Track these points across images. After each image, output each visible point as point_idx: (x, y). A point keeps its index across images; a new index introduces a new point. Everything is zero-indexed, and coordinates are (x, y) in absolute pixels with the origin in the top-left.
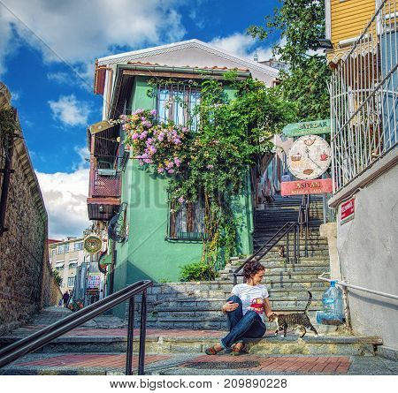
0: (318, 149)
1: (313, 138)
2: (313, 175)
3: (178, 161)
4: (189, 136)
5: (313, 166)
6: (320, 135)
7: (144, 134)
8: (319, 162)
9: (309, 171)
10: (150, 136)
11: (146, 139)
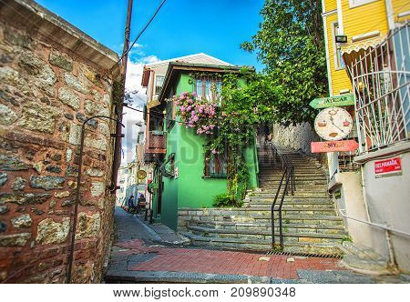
0: (341, 118)
1: (336, 109)
2: (338, 137)
3: (212, 126)
4: (217, 109)
5: (337, 131)
6: (342, 107)
7: (189, 108)
8: (343, 128)
9: (334, 135)
10: (193, 109)
11: (190, 111)
